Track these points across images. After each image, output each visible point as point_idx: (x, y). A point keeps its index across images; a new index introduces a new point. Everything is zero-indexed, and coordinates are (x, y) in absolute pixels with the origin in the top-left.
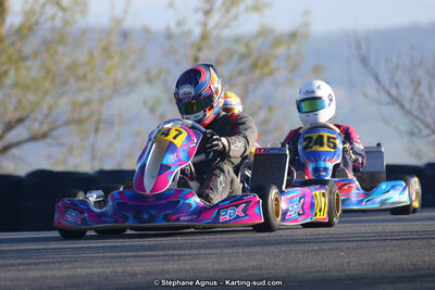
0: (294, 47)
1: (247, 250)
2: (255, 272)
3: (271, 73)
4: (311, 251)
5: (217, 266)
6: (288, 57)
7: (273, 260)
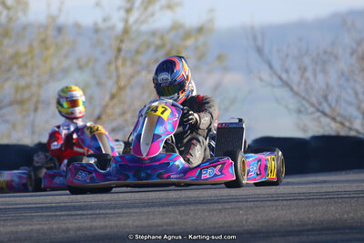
0: (201, 39)
1: (161, 209)
2: (168, 228)
4: (216, 210)
5: (137, 223)
6: (196, 48)
7: (184, 218)
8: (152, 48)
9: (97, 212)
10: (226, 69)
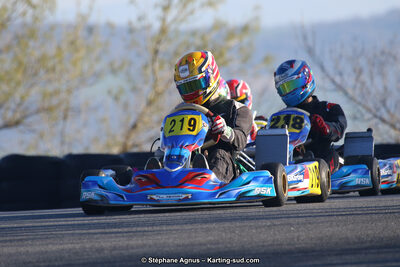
0: (246, 39)
3: (225, 63)
4: (264, 227)
5: (178, 242)
6: (241, 49)
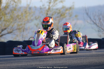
0: (71, 11)
3: (65, 17)
4: (75, 59)
5: (52, 63)
6: (69, 13)
7: (65, 61)
8: (57, 13)
9: (41, 60)
10: (78, 19)
